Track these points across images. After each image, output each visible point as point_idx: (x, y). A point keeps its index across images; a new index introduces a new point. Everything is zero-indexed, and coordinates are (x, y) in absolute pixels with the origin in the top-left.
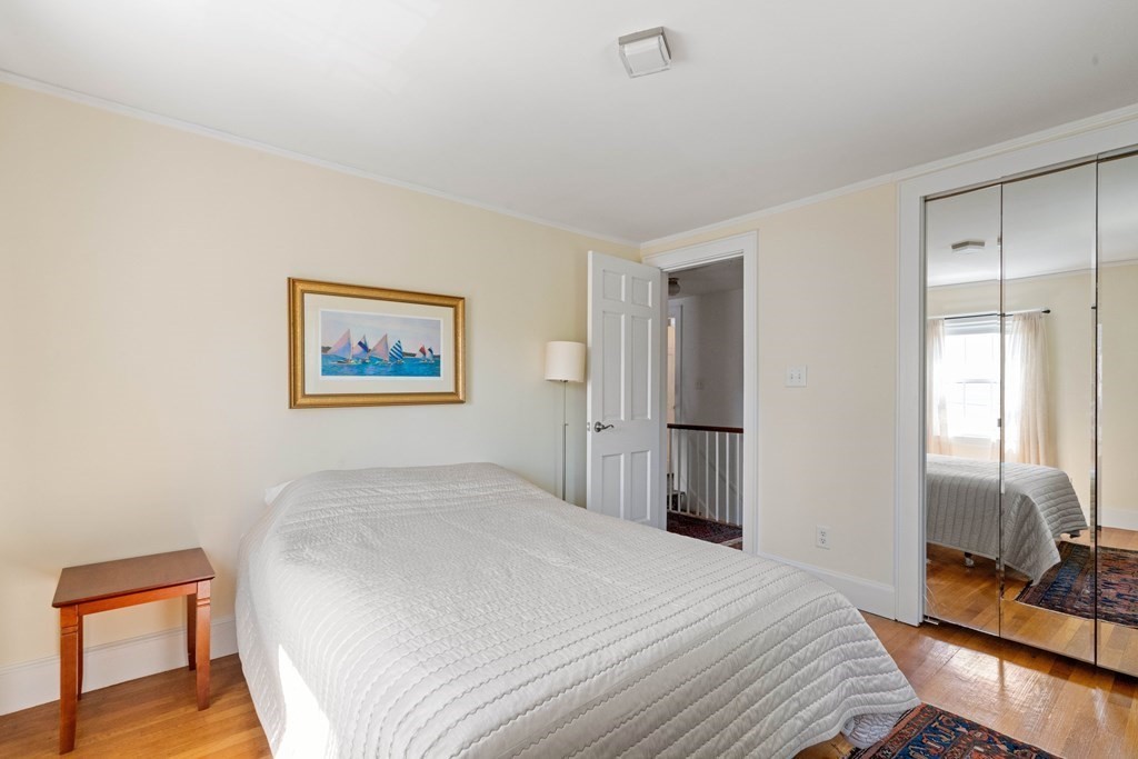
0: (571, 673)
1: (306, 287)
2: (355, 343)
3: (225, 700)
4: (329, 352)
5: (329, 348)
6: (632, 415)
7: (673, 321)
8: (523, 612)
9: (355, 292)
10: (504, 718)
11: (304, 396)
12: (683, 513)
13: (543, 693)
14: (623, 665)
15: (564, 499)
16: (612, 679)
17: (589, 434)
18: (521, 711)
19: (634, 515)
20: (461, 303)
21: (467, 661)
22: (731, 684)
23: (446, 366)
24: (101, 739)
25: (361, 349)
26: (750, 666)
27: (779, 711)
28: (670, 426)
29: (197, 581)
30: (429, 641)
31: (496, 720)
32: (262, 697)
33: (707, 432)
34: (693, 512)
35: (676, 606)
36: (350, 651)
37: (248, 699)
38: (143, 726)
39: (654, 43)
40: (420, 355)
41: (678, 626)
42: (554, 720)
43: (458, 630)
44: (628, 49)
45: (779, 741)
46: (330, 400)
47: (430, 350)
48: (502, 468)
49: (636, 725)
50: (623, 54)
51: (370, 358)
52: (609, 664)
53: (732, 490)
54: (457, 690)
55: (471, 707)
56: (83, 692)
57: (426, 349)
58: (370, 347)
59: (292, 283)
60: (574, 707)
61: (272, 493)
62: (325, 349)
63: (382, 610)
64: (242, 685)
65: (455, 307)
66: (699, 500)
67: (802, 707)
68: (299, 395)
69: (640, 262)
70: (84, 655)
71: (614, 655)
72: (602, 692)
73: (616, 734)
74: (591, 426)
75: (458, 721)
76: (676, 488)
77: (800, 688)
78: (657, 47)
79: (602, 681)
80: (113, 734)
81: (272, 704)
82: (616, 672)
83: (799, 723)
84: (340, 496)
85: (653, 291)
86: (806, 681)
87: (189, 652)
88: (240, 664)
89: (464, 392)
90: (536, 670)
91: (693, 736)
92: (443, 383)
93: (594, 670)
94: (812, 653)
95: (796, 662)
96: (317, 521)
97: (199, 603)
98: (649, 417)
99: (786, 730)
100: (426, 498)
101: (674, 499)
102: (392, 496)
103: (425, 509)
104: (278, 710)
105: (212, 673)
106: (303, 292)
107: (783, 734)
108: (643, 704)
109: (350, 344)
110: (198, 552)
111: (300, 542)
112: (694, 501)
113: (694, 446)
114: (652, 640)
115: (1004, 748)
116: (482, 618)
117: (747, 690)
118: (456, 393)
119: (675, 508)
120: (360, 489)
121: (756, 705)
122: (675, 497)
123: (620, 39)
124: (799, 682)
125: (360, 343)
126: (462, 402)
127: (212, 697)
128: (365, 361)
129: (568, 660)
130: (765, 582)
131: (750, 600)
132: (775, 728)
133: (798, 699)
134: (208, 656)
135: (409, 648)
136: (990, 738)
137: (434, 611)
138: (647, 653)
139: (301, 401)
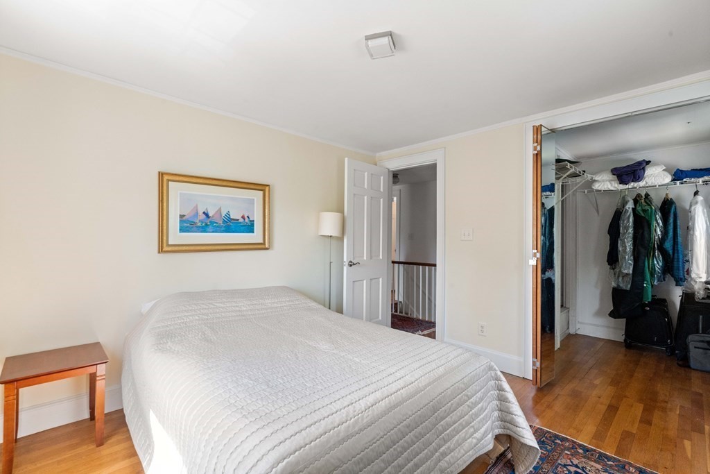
0: (337, 418)
1: (170, 178)
2: (201, 213)
3: (114, 439)
4: (184, 218)
5: (184, 216)
6: (371, 256)
7: (395, 199)
8: (306, 382)
9: (201, 181)
10: (298, 447)
11: (168, 245)
12: (401, 314)
13: (321, 430)
14: (369, 411)
15: (330, 309)
16: (362, 420)
17: (345, 268)
18: (308, 442)
19: (372, 318)
20: (267, 188)
21: (273, 413)
22: (432, 419)
23: (258, 227)
24: (30, 468)
25: (204, 216)
26: (443, 408)
27: (462, 434)
28: (393, 262)
29: (96, 364)
30: (249, 402)
31: (293, 448)
32: (139, 438)
33: (415, 266)
34: (407, 313)
35: (398, 375)
36: (198, 409)
37: (129, 438)
38: (59, 459)
39: (386, 40)
40: (241, 220)
41: (400, 387)
42: (329, 446)
43: (267, 394)
44: (370, 42)
45: (462, 451)
46: (184, 248)
47: (248, 217)
48: (292, 289)
49: (378, 446)
50: (367, 46)
51: (210, 222)
52: (360, 411)
53: (430, 299)
54: (267, 431)
55: (278, 442)
56: (18, 437)
57: (246, 217)
58: (210, 215)
59: (161, 175)
60: (340, 438)
61: (146, 307)
62: (182, 216)
63: (218, 382)
64: (125, 429)
65: (264, 191)
66: (410, 306)
67: (476, 431)
68: (165, 245)
69: (376, 165)
70: (20, 413)
71: (363, 406)
72: (357, 429)
73: (367, 453)
74: (346, 263)
75: (269, 451)
76: (396, 299)
77: (474, 420)
78: (387, 42)
79: (356, 422)
80: (39, 465)
81: (145, 442)
82: (365, 416)
83: (474, 441)
84: (190, 308)
85: (383, 182)
86: (477, 415)
87: (90, 409)
88: (124, 416)
89: (269, 242)
90: (316, 417)
91: (411, 451)
92: (256, 237)
93: (351, 416)
94: (479, 399)
95: (470, 404)
96: (176, 324)
97: (98, 378)
98: (381, 257)
99: (467, 445)
100: (245, 309)
101: (395, 306)
102: (223, 308)
103: (244, 316)
104: (149, 445)
105: (106, 422)
106: (168, 181)
107: (464, 448)
108: (382, 434)
109: (197, 213)
110: (97, 346)
111: (165, 338)
112: (407, 306)
113: (408, 273)
114: (385, 396)
115: (581, 451)
116: (281, 386)
117: (442, 423)
118: (264, 244)
119: (396, 311)
120: (203, 304)
121: (448, 431)
122: (396, 304)
123: (366, 36)
124: (473, 417)
125: (204, 213)
126: (267, 249)
127: (106, 438)
128: (207, 223)
129: (335, 410)
130: (449, 359)
131: (441, 370)
132: (459, 444)
133: (473, 427)
134: (103, 412)
135: (236, 406)
136: (573, 446)
137: (251, 382)
138: (383, 404)
139: (165, 248)
